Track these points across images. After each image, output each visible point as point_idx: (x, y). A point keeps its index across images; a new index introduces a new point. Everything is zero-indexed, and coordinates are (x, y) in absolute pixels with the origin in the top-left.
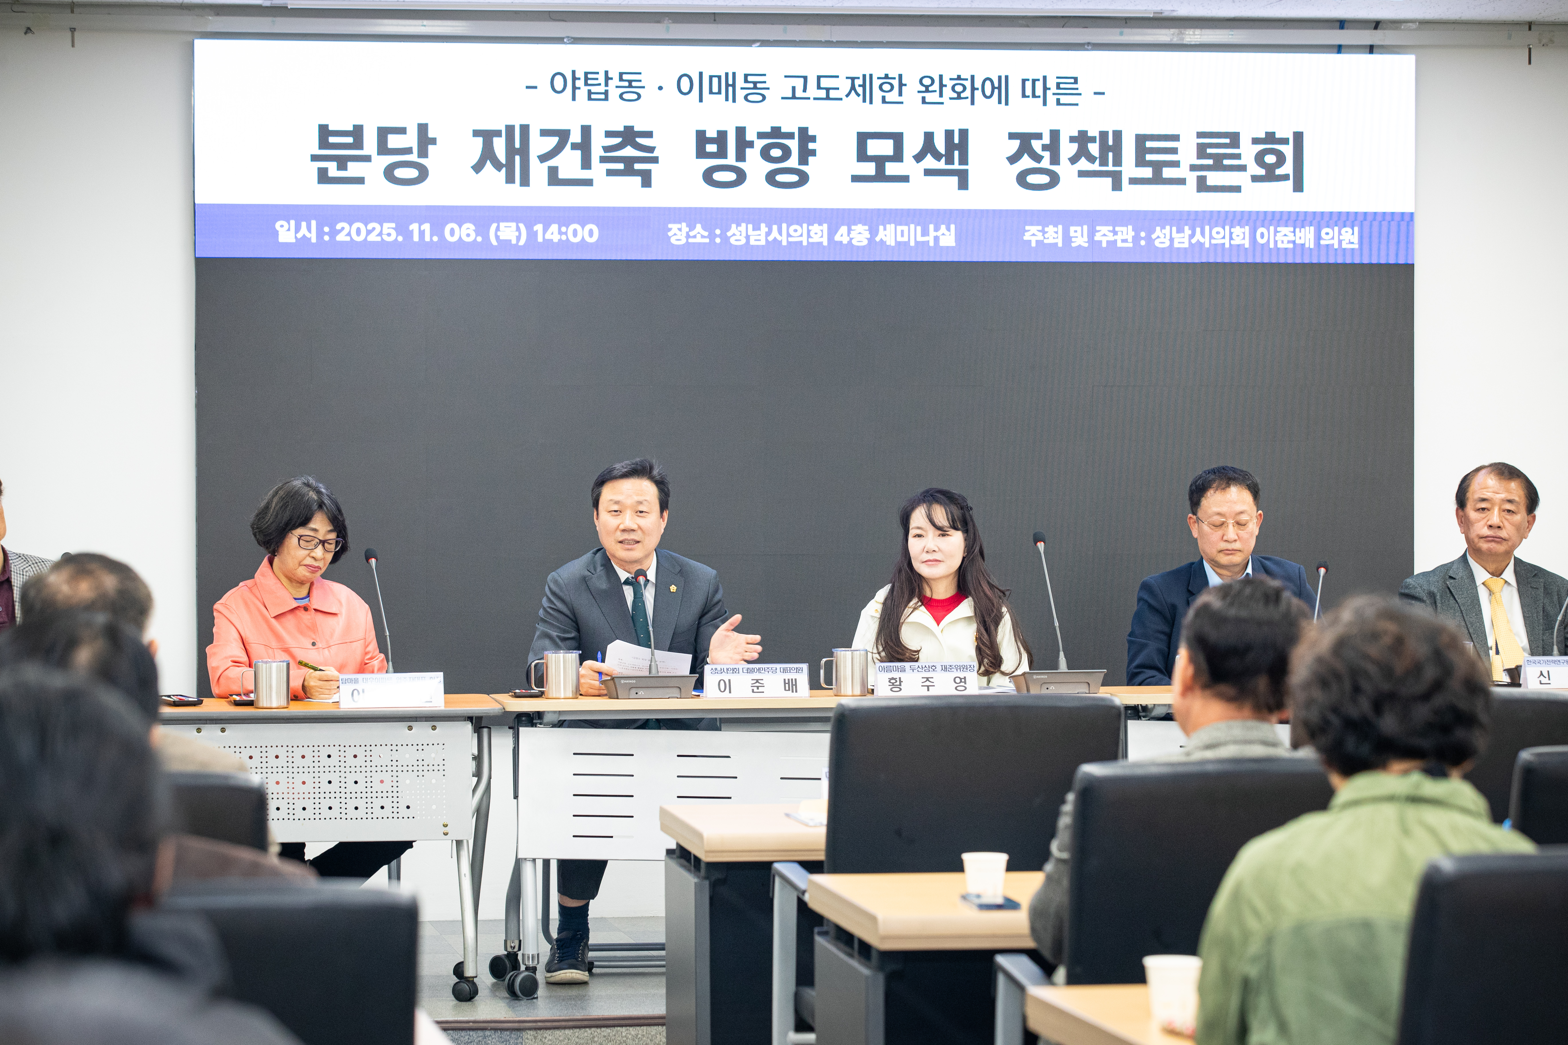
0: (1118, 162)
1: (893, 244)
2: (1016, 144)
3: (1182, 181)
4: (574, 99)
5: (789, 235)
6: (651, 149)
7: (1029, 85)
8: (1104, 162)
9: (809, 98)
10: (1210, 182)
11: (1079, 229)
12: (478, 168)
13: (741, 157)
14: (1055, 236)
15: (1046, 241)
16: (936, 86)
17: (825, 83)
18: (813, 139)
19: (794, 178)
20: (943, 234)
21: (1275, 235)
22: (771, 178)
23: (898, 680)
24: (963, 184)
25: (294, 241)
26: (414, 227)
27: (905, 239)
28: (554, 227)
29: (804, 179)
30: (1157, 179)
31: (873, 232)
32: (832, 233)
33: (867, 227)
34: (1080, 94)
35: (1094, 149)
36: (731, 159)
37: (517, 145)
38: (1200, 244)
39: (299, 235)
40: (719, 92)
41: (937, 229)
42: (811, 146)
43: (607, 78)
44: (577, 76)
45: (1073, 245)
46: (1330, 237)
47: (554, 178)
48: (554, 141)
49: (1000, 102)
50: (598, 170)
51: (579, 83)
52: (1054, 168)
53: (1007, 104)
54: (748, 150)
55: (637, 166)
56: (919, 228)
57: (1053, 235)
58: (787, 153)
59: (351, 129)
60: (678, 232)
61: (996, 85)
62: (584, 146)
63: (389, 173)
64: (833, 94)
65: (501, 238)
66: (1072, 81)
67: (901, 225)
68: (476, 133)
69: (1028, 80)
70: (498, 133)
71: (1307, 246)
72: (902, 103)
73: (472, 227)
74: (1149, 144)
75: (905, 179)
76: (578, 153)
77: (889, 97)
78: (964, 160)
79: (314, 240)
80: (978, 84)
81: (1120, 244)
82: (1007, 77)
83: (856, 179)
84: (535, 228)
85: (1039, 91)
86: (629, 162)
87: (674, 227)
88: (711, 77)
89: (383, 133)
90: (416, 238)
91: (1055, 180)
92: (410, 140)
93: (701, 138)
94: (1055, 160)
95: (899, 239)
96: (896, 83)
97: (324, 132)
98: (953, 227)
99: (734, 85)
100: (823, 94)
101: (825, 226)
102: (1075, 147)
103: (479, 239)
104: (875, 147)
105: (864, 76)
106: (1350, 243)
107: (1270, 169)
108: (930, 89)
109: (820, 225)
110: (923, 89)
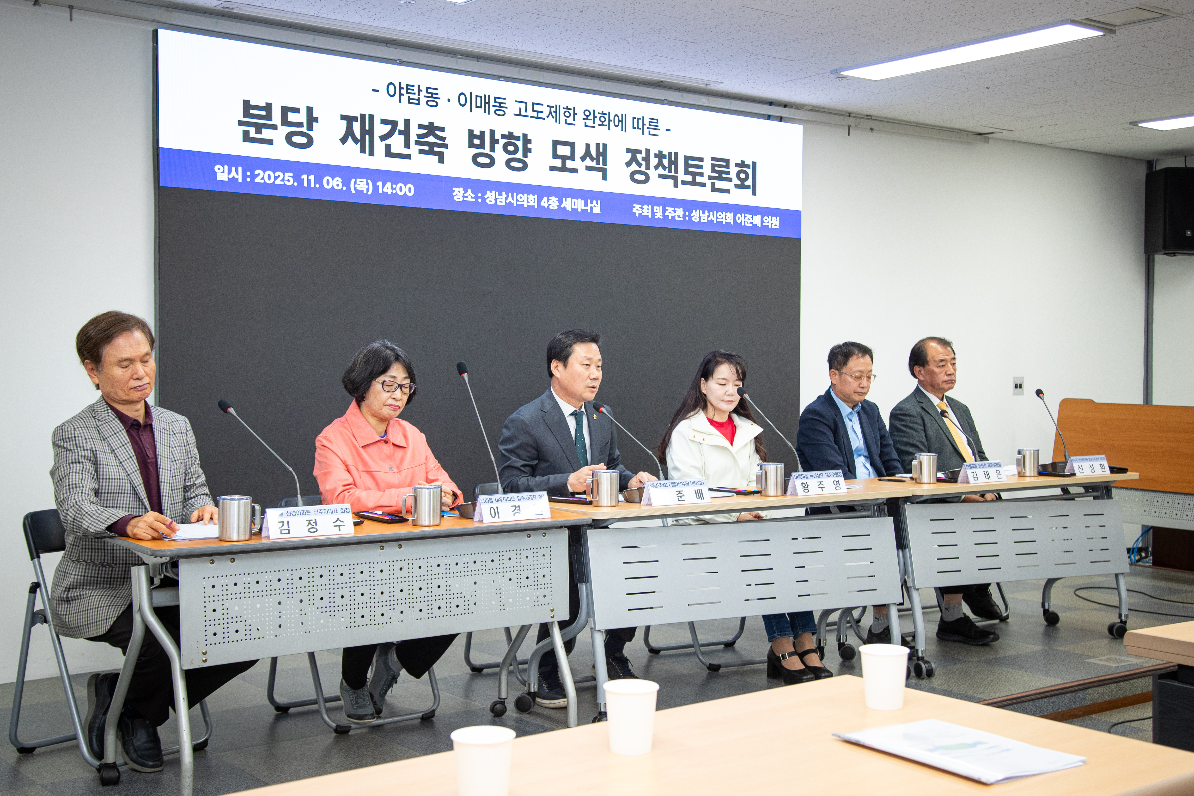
0: (676, 171)
1: (570, 210)
2: (630, 155)
3: (704, 185)
4: (400, 101)
5: (517, 200)
6: (443, 139)
8: (670, 170)
9: (527, 116)
10: (716, 186)
11: (658, 208)
12: (344, 140)
13: (492, 149)
14: (648, 211)
15: (643, 214)
16: (591, 117)
17: (537, 108)
18: (530, 142)
19: (520, 165)
20: (595, 206)
21: (744, 219)
22: (508, 163)
24: (604, 177)
25: (227, 180)
26: (305, 177)
27: (576, 207)
28: (389, 184)
29: (525, 166)
30: (694, 182)
31: (560, 202)
32: (540, 200)
33: (557, 199)
34: (659, 130)
35: (665, 162)
36: (487, 150)
37: (367, 128)
38: (712, 221)
39: (231, 176)
40: (481, 107)
41: (591, 203)
42: (529, 146)
43: (420, 90)
44: (402, 86)
45: (656, 217)
47: (388, 152)
48: (388, 128)
49: (622, 130)
50: (414, 149)
51: (404, 91)
52: (647, 171)
53: (625, 131)
54: (496, 145)
55: (436, 149)
56: (583, 201)
57: (646, 211)
58: (516, 149)
59: (264, 105)
60: (458, 193)
61: (620, 119)
62: (406, 133)
63: (289, 138)
64: (540, 115)
65: (357, 189)
66: (656, 121)
67: (574, 198)
68: (343, 117)
69: (635, 118)
70: (355, 119)
71: (758, 225)
72: (574, 125)
73: (340, 180)
74: (690, 162)
75: (575, 171)
76: (403, 137)
77: (568, 120)
78: (605, 163)
79: (240, 180)
80: (612, 118)
81: (677, 218)
82: (625, 116)
83: (552, 168)
84: (378, 184)
85: (641, 126)
86: (432, 145)
87: (456, 190)
88: (476, 97)
89: (285, 110)
90: (306, 185)
91: (647, 178)
92: (301, 117)
93: (471, 135)
94: (648, 168)
95: (573, 207)
96: (572, 112)
97: (247, 105)
98: (599, 202)
99: (488, 103)
100: (535, 114)
101: (536, 196)
102: (657, 160)
103: (344, 188)
104: (563, 150)
105: (556, 105)
106: (776, 225)
107: (743, 181)
108: (589, 118)
109: (534, 195)
110: (585, 117)
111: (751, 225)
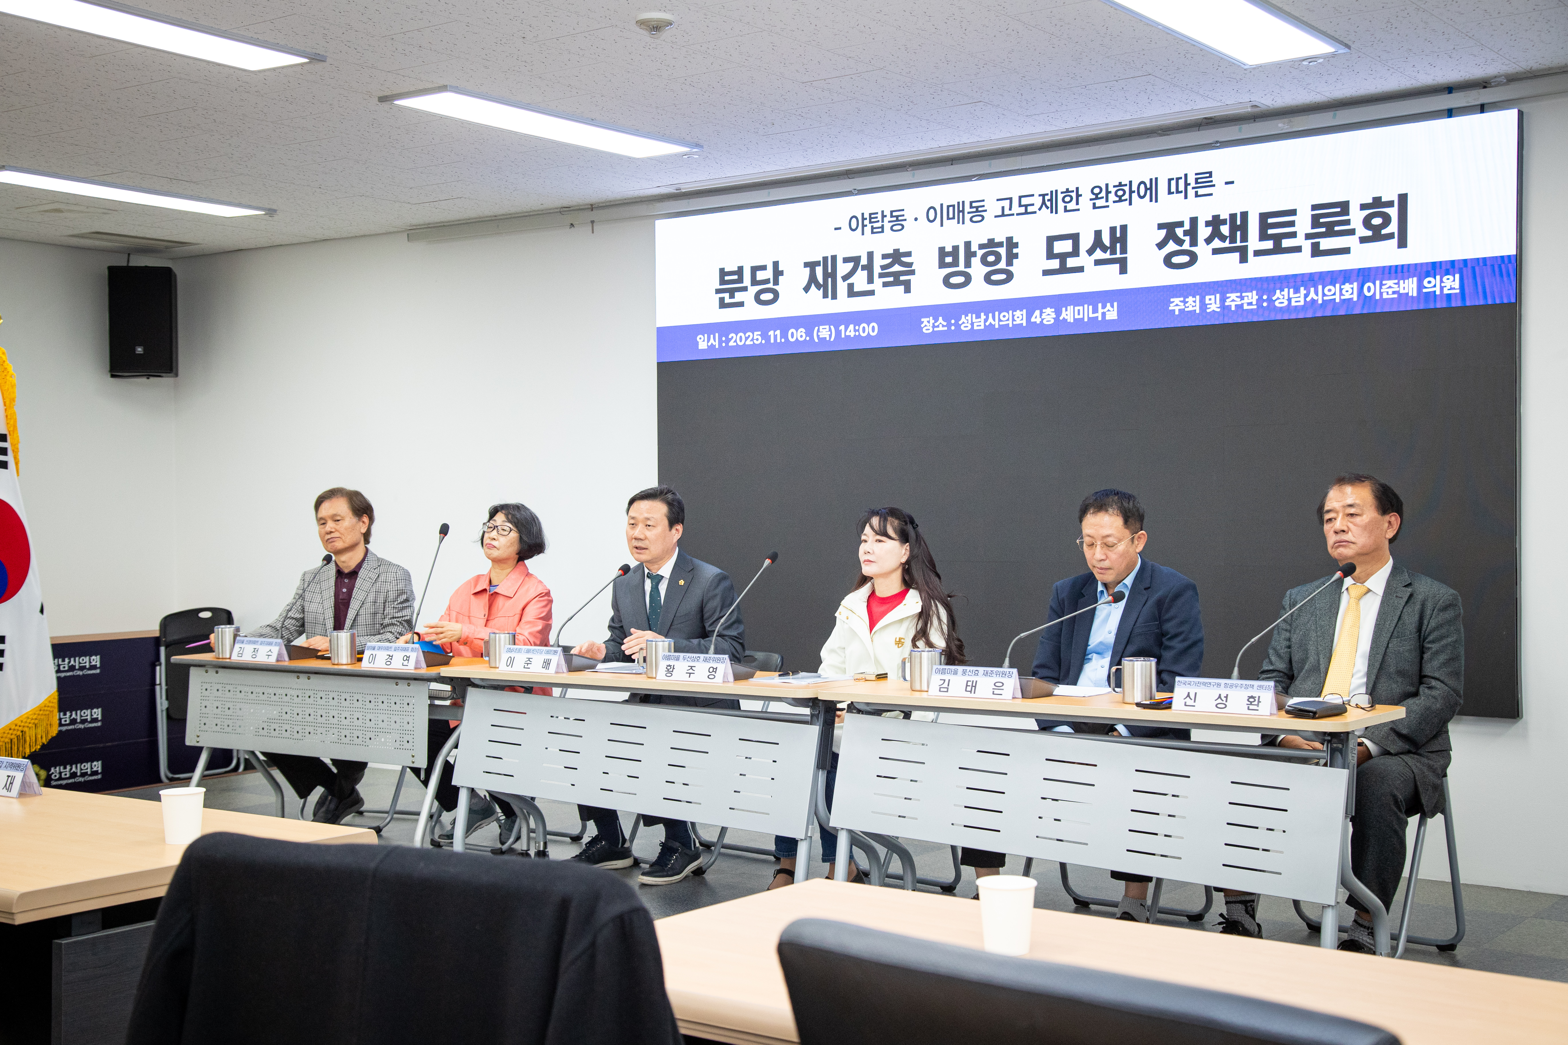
0: (1244, 238)
1: (1072, 321)
2: (1163, 232)
3: (1298, 249)
4: (863, 234)
5: (1000, 320)
6: (911, 264)
7: (1173, 183)
8: (1233, 240)
9: (1013, 215)
10: (1322, 247)
11: (1213, 297)
12: (807, 289)
13: (968, 264)
14: (1194, 304)
15: (1186, 309)
16: (1103, 194)
17: (1025, 201)
18: (1016, 245)
19: (1003, 277)
20: (1109, 310)
21: (1381, 288)
22: (988, 279)
24: (1123, 270)
25: (706, 348)
26: (771, 333)
27: (1081, 316)
28: (851, 327)
29: (1010, 276)
30: (1278, 250)
31: (1058, 313)
32: (1029, 315)
33: (1053, 310)
34: (1214, 186)
35: (1225, 230)
36: (961, 267)
37: (830, 270)
38: (1315, 301)
39: (710, 344)
40: (954, 218)
41: (1104, 307)
42: (1015, 251)
43: (883, 216)
44: (865, 217)
45: (1208, 311)
46: (1432, 284)
47: (851, 292)
49: (1151, 201)
50: (878, 283)
51: (866, 222)
52: (1193, 249)
53: (1156, 201)
54: (973, 259)
55: (902, 278)
56: (1091, 307)
57: (1193, 304)
58: (998, 257)
59: (737, 269)
60: (928, 324)
61: (1148, 186)
62: (869, 268)
63: (757, 298)
64: (1030, 209)
65: (820, 337)
66: (1208, 175)
67: (1079, 305)
68: (805, 265)
69: (1173, 179)
70: (818, 263)
71: (1410, 294)
73: (803, 330)
74: (1270, 221)
75: (1080, 269)
76: (865, 272)
77: (1070, 207)
78: (1124, 250)
79: (717, 347)
80: (1134, 188)
81: (1246, 307)
82: (1156, 179)
83: (1046, 273)
84: (840, 328)
85: (1182, 187)
86: (897, 275)
87: (925, 320)
88: (948, 207)
89: (754, 270)
90: (772, 341)
91: (1194, 258)
92: (768, 274)
93: (942, 252)
94: (1194, 243)
95: (1077, 317)
96: (1074, 195)
97: (723, 273)
98: (1115, 304)
99: (963, 211)
100: (1022, 210)
101: (1025, 311)
102: (1209, 230)
103: (808, 339)
104: (1059, 247)
105: (1052, 192)
106: (1451, 289)
107: (1376, 230)
108: (1099, 196)
109: (1021, 310)
110: (1094, 197)
111: (1395, 296)
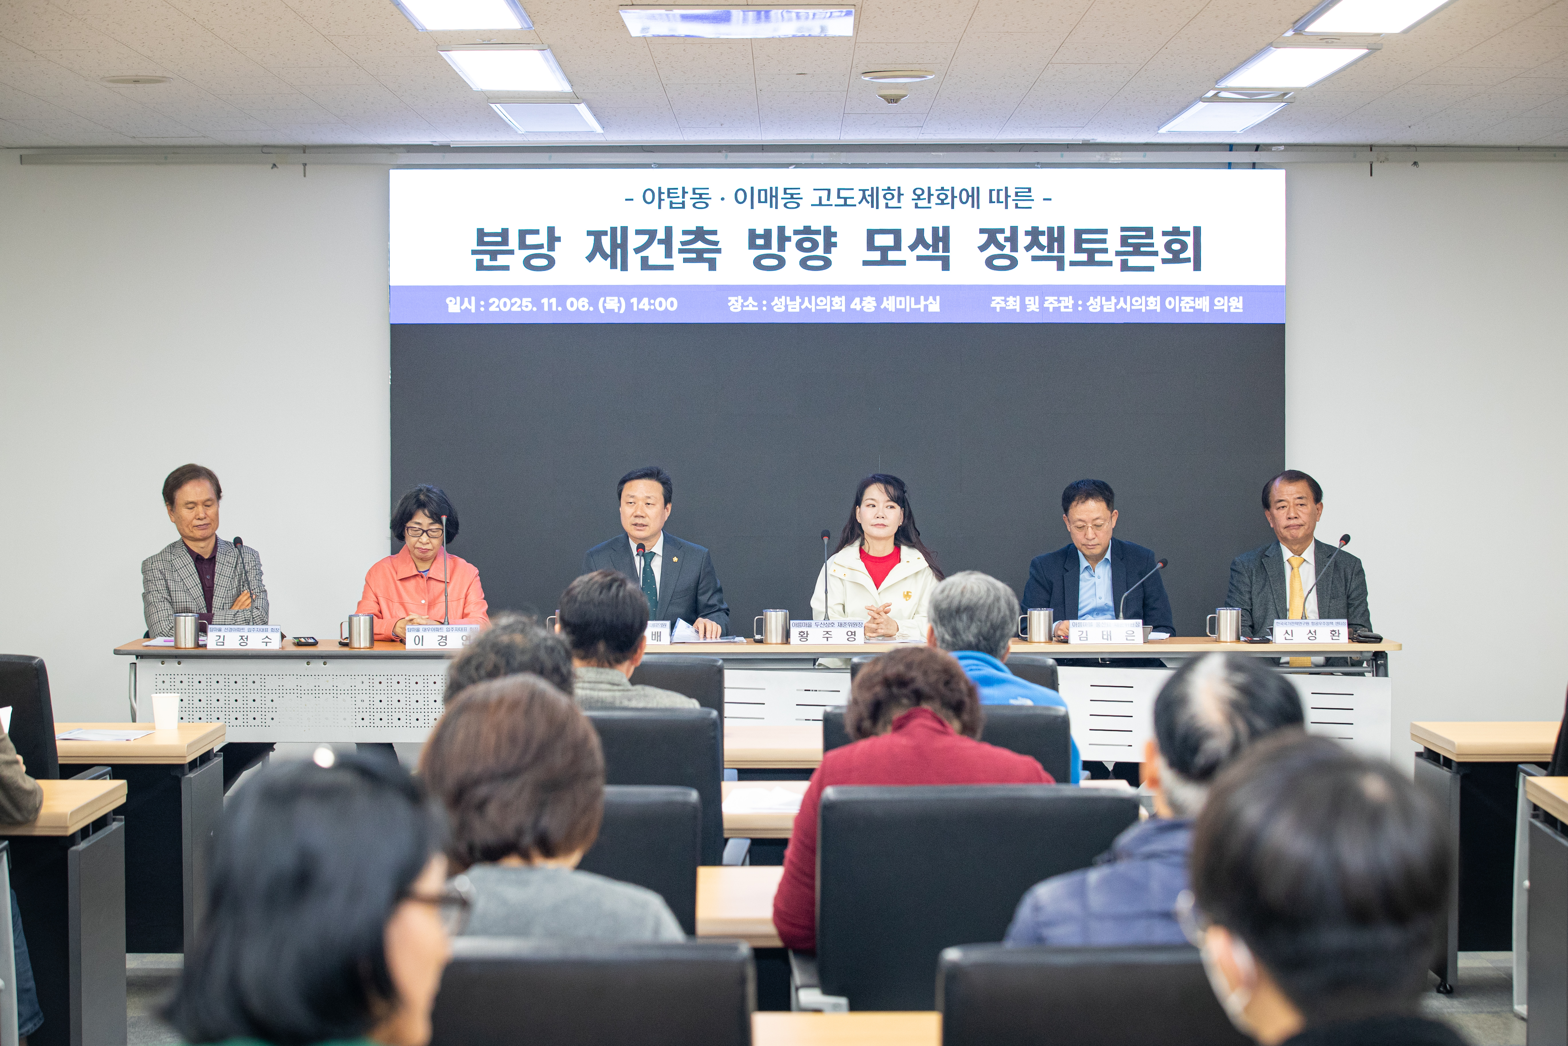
0: (1061, 249)
1: (894, 310)
2: (985, 237)
3: (1109, 264)
4: (660, 207)
5: (817, 304)
6: (716, 243)
7: (994, 194)
8: (1051, 250)
9: (832, 205)
10: (1130, 264)
11: (1032, 298)
12: (590, 258)
13: (782, 248)
14: (1015, 304)
15: (1007, 308)
16: (926, 195)
17: (843, 194)
18: (835, 234)
19: (820, 263)
20: (931, 303)
21: (1180, 303)
22: (803, 263)
23: (806, 633)
24: (946, 267)
25: (459, 311)
26: (545, 301)
27: (903, 307)
28: (645, 300)
29: (828, 263)
30: (1091, 262)
31: (879, 301)
32: (849, 302)
33: (874, 299)
34: (1033, 200)
35: (1044, 240)
36: (774, 250)
37: (619, 241)
38: (1123, 309)
39: (463, 307)
40: (766, 202)
41: (926, 299)
42: (833, 240)
43: (684, 192)
44: (662, 191)
45: (1028, 310)
46: (1221, 303)
47: (645, 265)
48: (644, 238)
49: (973, 206)
50: (677, 259)
51: (664, 196)
52: (1013, 254)
53: (978, 208)
54: (787, 243)
55: (706, 256)
56: (913, 299)
57: (1013, 303)
58: (815, 245)
59: (500, 231)
60: (735, 303)
61: (970, 194)
62: (667, 242)
63: (527, 263)
64: (849, 202)
65: (607, 308)
66: (1027, 190)
67: (900, 296)
68: (589, 233)
69: (994, 190)
70: (605, 233)
71: (1204, 310)
72: (900, 208)
73: (586, 300)
74: (1084, 236)
75: (903, 263)
76: (663, 246)
77: (891, 204)
78: (946, 249)
79: (473, 311)
80: (957, 194)
81: (1063, 310)
82: (978, 188)
83: (866, 263)
84: (632, 301)
85: (1002, 198)
86: (700, 252)
87: (732, 299)
88: (760, 191)
89: (523, 234)
90: (546, 309)
91: (1014, 263)
92: (542, 238)
93: (752, 234)
94: (1014, 248)
95: (898, 307)
96: (896, 193)
98: (938, 298)
99: (776, 196)
100: (842, 202)
101: (844, 297)
102: (1029, 238)
103: (591, 309)
104: (881, 240)
105: (872, 189)
106: (1236, 308)
107: (1176, 254)
108: (921, 197)
109: (840, 296)
110: (916, 197)
111: (1192, 310)
